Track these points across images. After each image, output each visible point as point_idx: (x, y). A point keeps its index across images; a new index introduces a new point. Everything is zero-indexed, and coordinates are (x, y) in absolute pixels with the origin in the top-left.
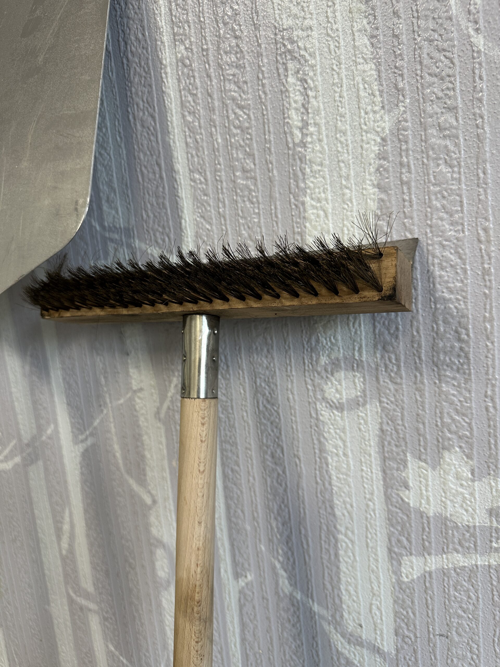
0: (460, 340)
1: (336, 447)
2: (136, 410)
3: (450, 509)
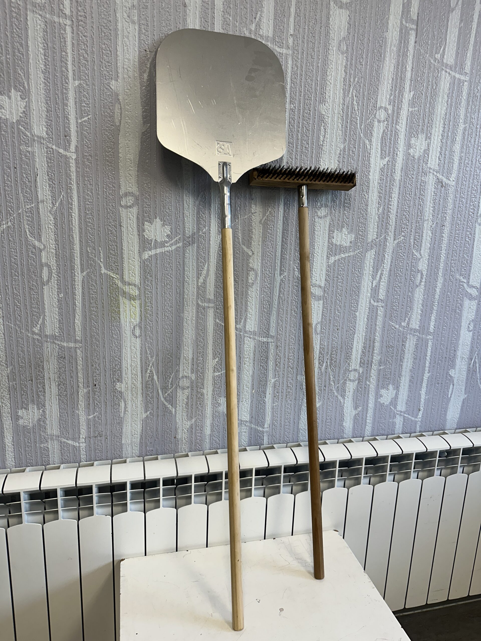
2: (252, 220)
3: (342, 242)
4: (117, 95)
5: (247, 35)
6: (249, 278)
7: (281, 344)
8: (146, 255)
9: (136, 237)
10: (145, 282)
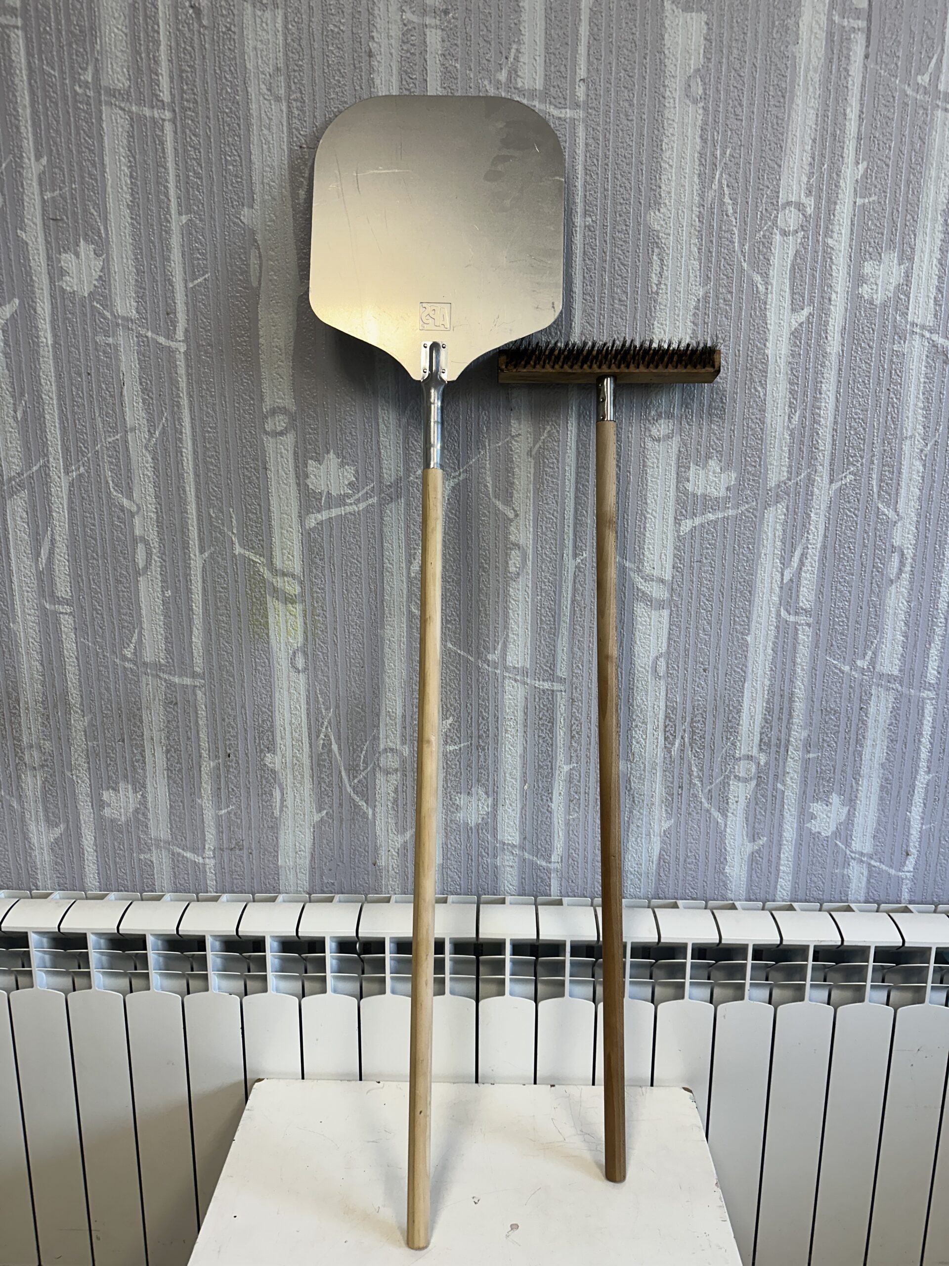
0: (722, 402)
1: (653, 463)
2: (511, 450)
3: (709, 490)
4: (253, 233)
5: (492, 92)
6: (510, 562)
7: (581, 694)
8: (312, 521)
9: (294, 487)
10: (311, 571)
